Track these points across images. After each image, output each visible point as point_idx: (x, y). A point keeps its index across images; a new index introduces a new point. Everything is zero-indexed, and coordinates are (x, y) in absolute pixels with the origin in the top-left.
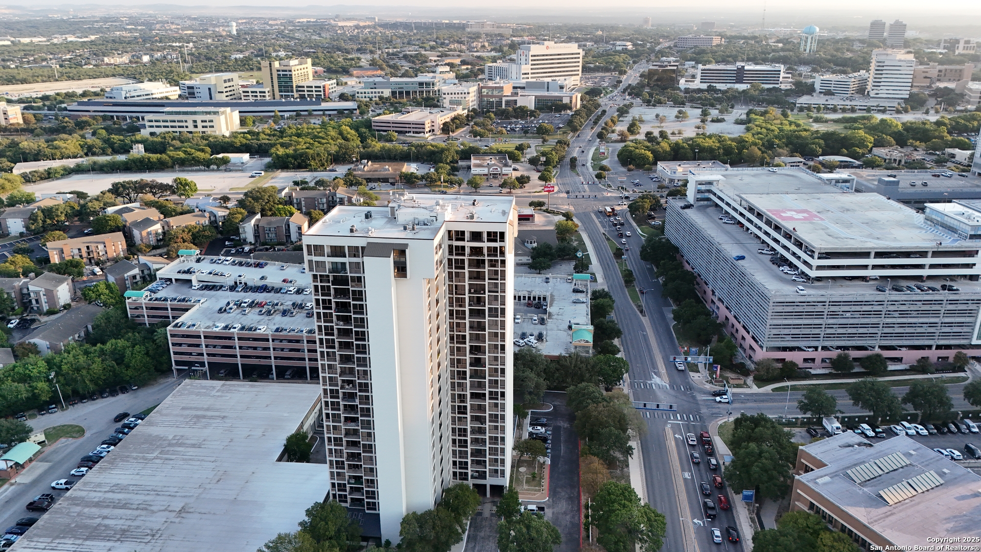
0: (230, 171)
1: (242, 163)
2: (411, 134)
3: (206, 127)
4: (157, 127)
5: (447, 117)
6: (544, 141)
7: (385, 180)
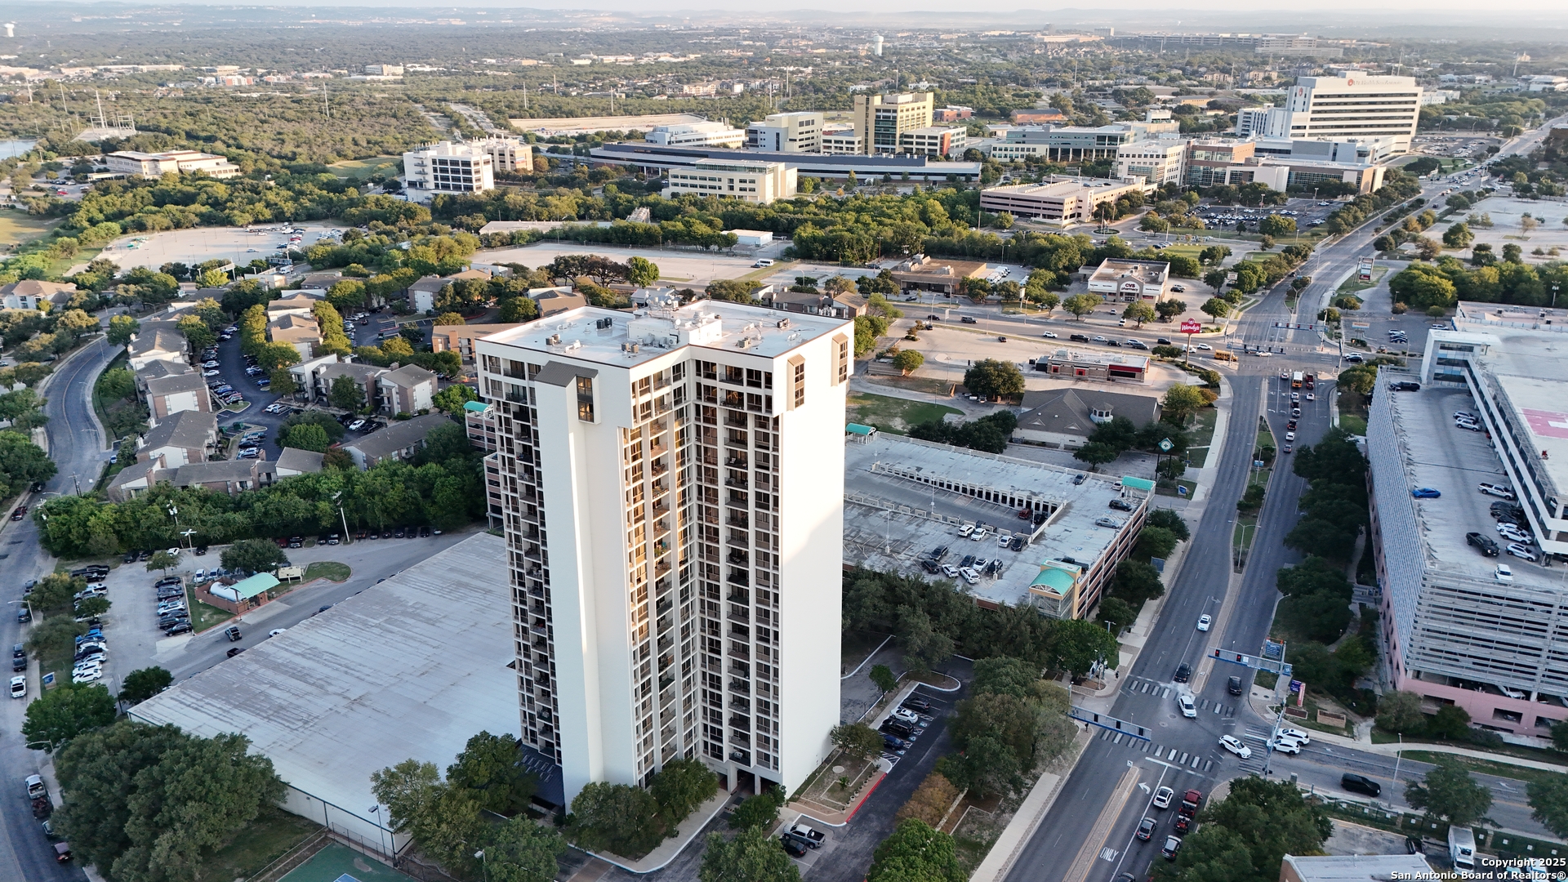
0: (735, 255)
1: (758, 246)
2: (1040, 219)
3: (745, 190)
4: (683, 185)
5: (1110, 193)
6: (1266, 245)
7: (938, 288)
